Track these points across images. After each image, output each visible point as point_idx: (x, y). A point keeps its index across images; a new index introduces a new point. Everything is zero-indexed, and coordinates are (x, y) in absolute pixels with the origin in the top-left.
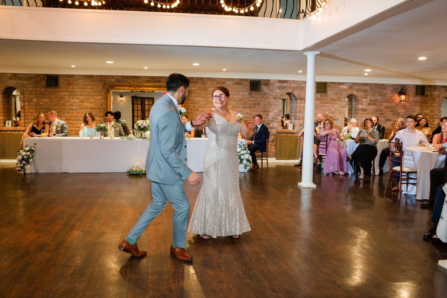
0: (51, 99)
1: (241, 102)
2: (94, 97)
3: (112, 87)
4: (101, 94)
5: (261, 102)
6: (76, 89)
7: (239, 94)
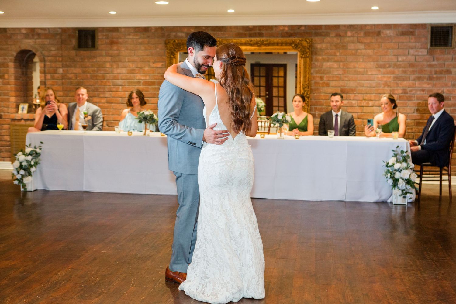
0: (84, 69)
1: (411, 69)
2: (151, 64)
3: (179, 46)
4: (163, 58)
5: (454, 67)
6: (123, 52)
7: (407, 54)
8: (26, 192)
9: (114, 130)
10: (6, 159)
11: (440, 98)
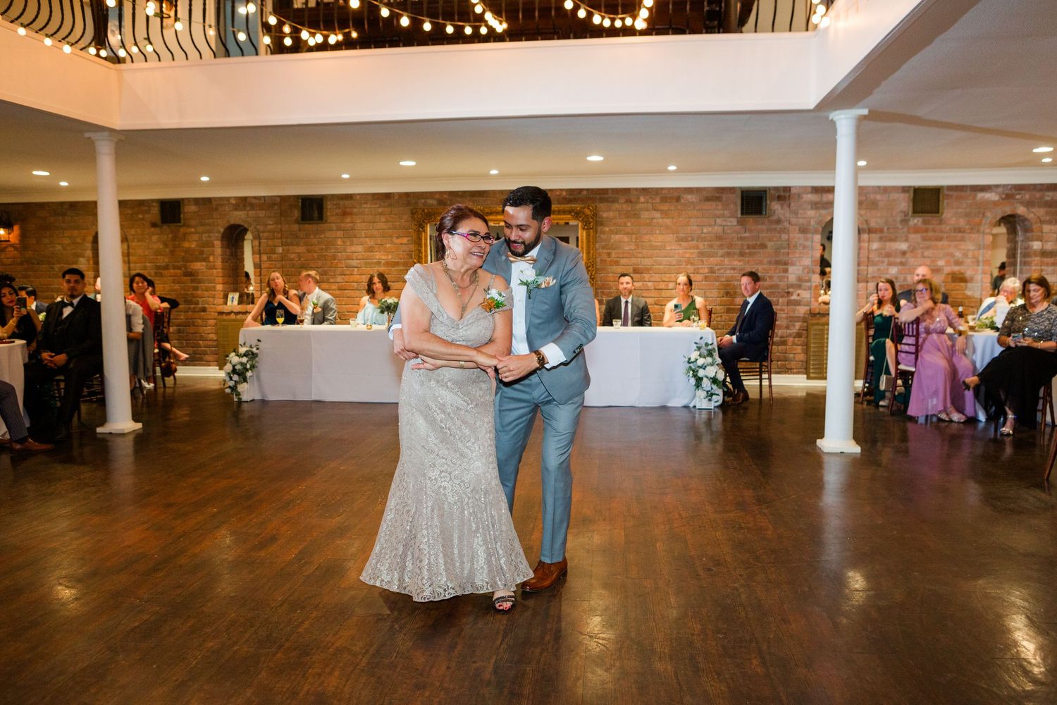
0: (309, 247)
1: (719, 243)
2: (394, 239)
3: (429, 216)
4: (408, 232)
5: (770, 240)
6: (359, 225)
7: (714, 223)
8: (240, 402)
9: (349, 324)
10: (212, 363)
11: (754, 277)
